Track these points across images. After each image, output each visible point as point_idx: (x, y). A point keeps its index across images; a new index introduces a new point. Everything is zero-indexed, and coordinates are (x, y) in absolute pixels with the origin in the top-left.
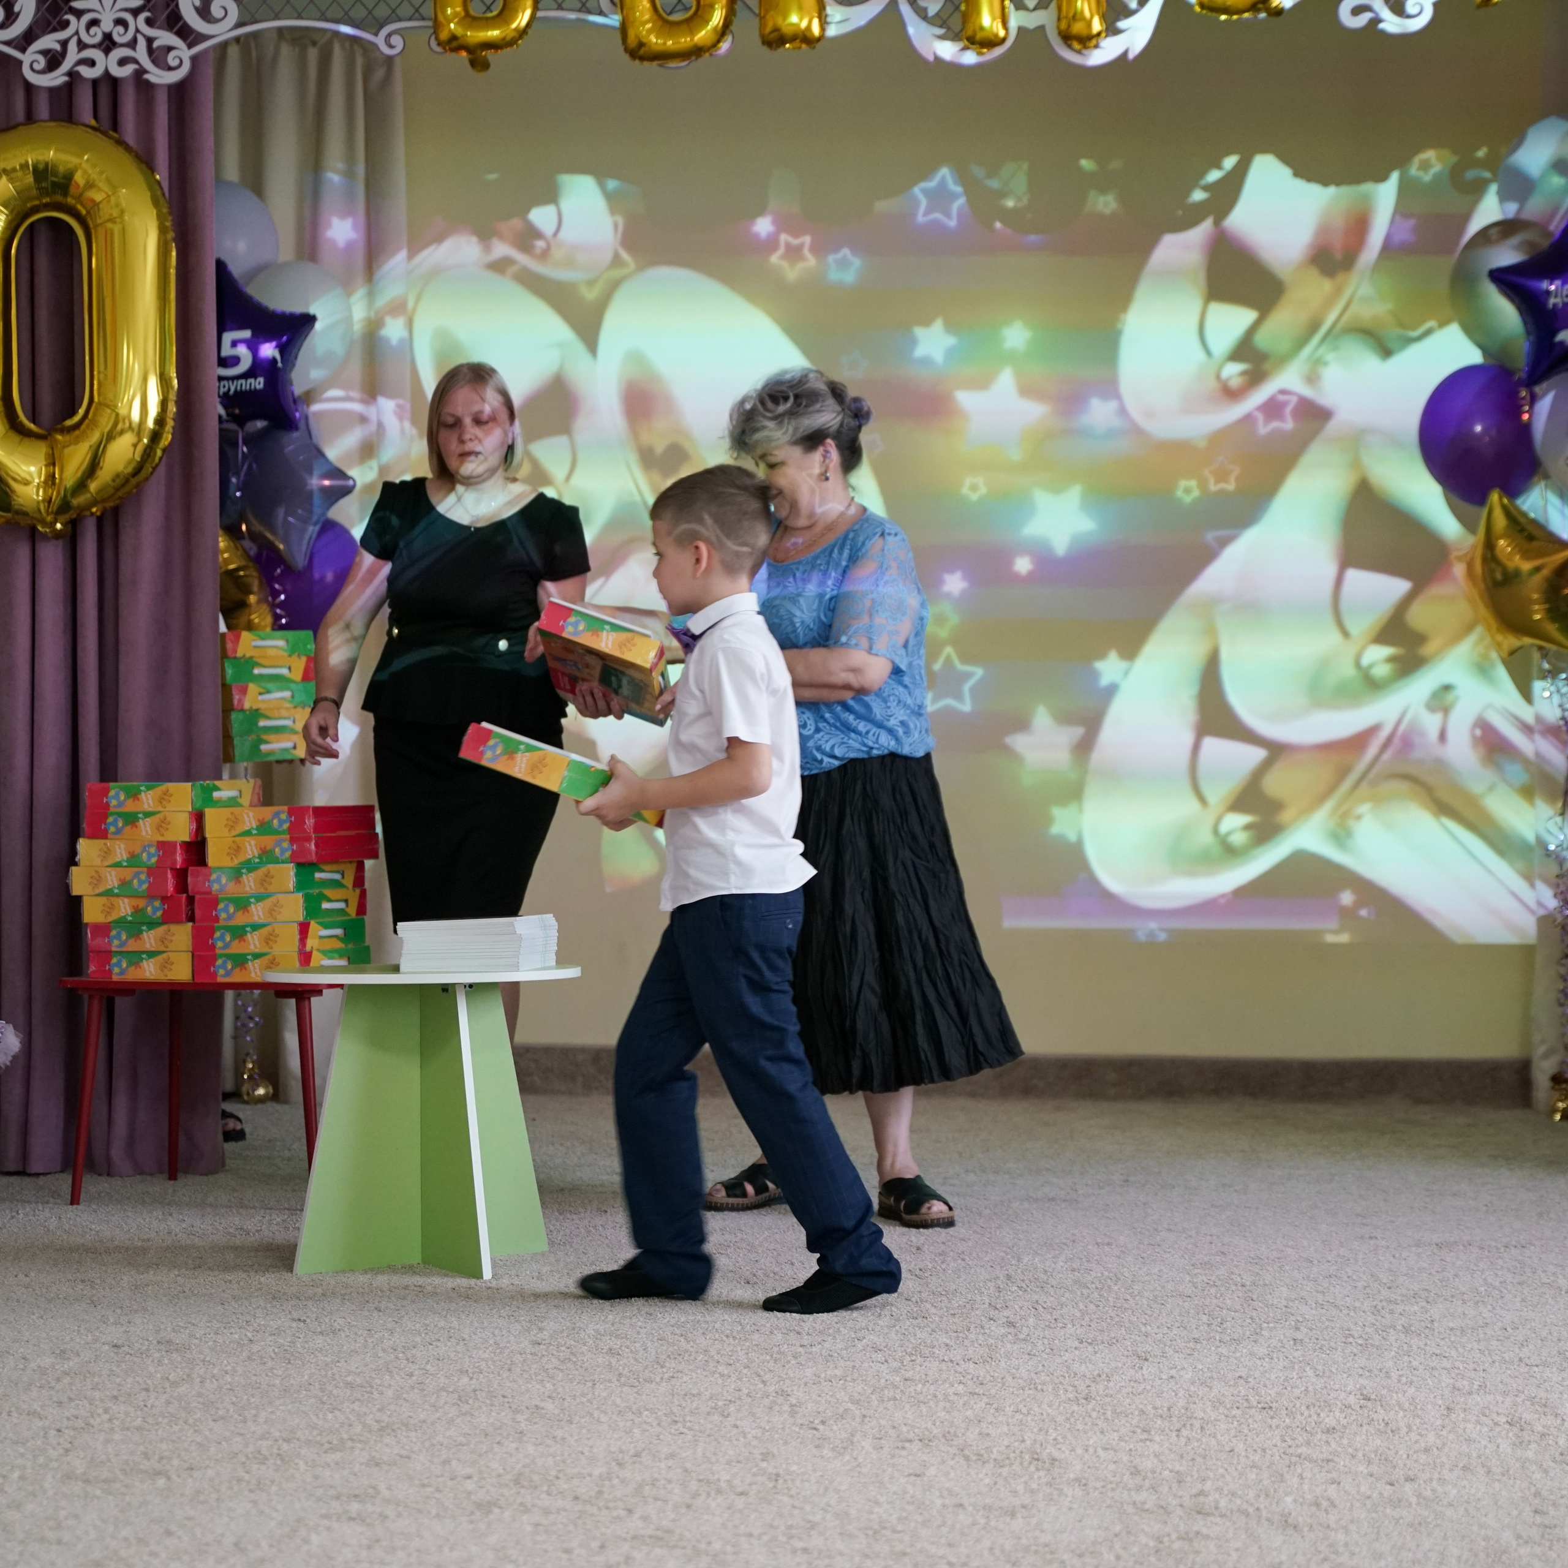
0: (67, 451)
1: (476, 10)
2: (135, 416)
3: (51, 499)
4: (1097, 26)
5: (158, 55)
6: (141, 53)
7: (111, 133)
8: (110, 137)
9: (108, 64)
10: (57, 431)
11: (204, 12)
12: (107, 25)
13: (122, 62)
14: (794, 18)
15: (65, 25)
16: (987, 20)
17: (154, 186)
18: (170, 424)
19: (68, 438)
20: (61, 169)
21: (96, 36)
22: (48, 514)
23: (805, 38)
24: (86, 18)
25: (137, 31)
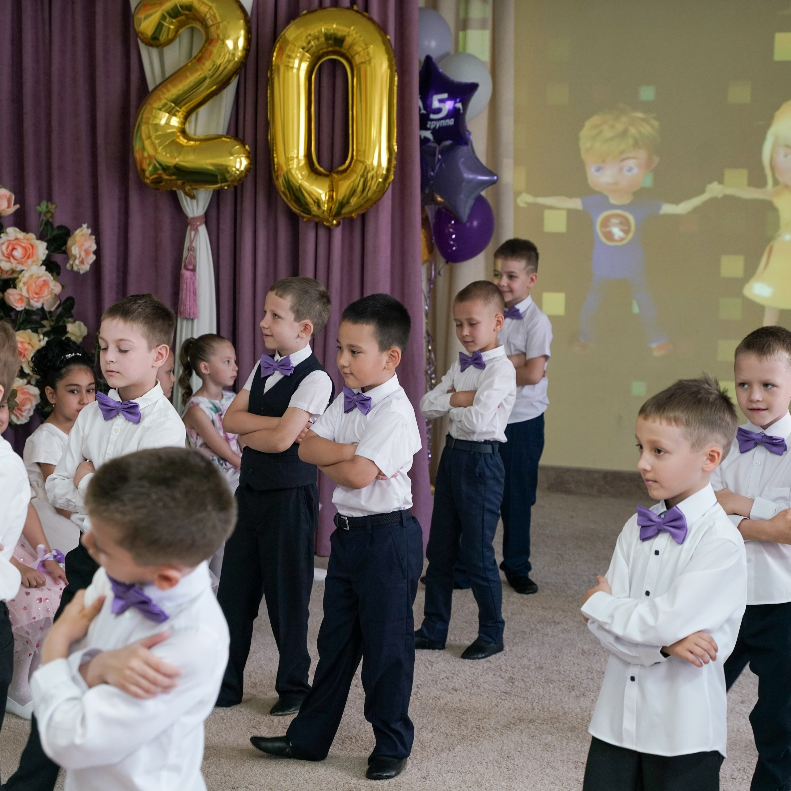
0: (340, 183)
2: (375, 163)
3: (331, 208)
7: (365, 13)
8: (365, 16)
10: (334, 172)
17: (386, 43)
18: (393, 170)
19: (340, 177)
20: (340, 34)
22: (330, 216)
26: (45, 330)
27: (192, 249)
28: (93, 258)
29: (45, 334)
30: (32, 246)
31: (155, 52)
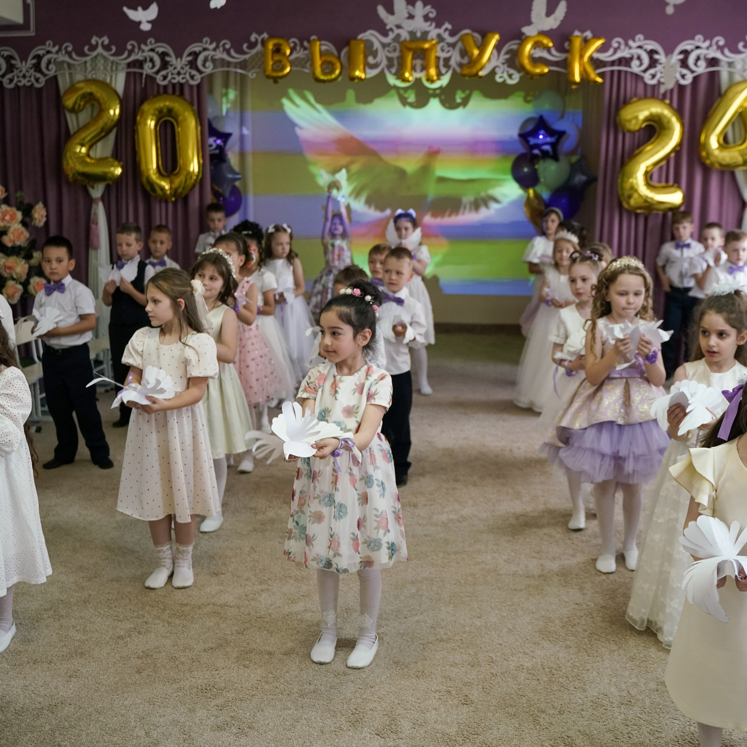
0: (175, 180)
1: (275, 67)
2: (192, 170)
4: (435, 78)
5: (192, 77)
6: (188, 76)
9: (178, 79)
11: (204, 65)
12: (179, 68)
13: (183, 78)
14: (357, 73)
15: (167, 68)
16: (407, 75)
20: (170, 107)
21: (176, 71)
22: (171, 196)
23: (360, 79)
24: (173, 67)
25: (187, 71)
26: (22, 255)
27: (96, 214)
28: (44, 219)
29: (23, 258)
30: (15, 214)
31: (74, 116)
